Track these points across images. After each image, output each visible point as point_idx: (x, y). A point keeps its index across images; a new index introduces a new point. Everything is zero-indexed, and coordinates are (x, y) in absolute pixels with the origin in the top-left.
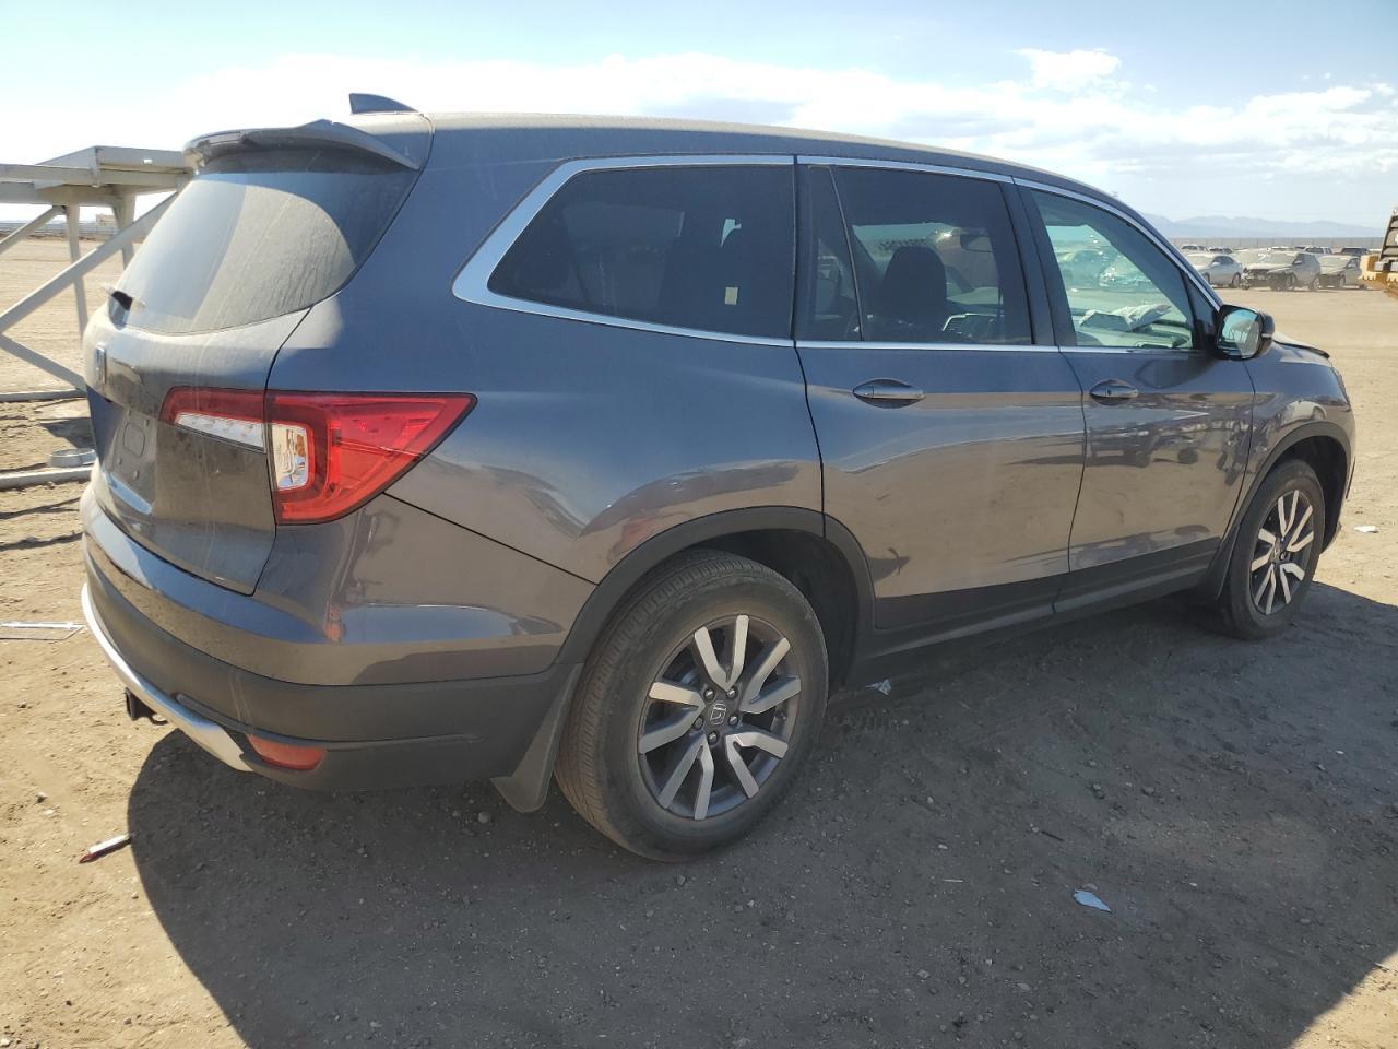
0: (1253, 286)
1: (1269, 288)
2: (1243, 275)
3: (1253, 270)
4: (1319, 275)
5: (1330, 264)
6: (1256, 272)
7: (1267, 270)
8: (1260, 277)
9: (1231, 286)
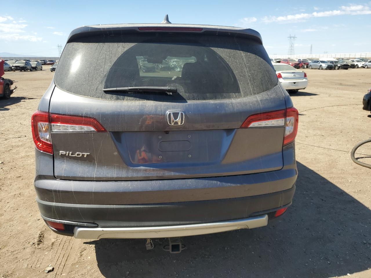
0: (17, 70)
1: (20, 71)
2: (13, 68)
3: (15, 66)
4: (32, 67)
5: (33, 64)
6: (16, 66)
7: (19, 66)
8: (18, 68)
9: (9, 71)
